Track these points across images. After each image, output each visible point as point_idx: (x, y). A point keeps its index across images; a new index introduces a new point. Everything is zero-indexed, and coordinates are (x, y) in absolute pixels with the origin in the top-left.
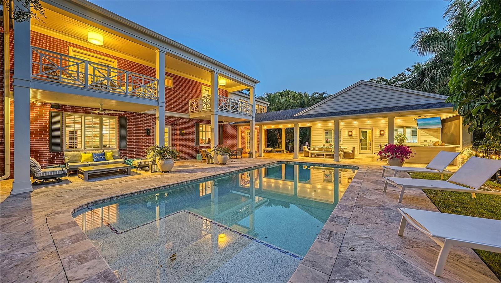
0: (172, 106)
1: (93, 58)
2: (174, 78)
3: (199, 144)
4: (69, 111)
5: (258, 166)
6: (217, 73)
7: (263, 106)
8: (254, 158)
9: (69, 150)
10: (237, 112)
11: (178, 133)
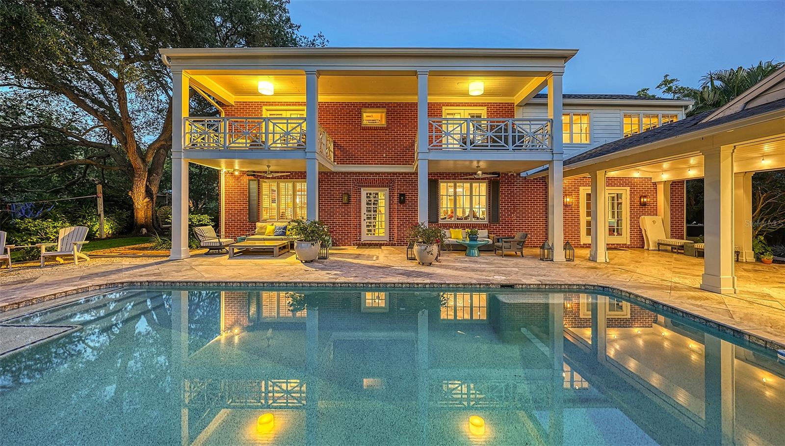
0: (383, 155)
1: (285, 111)
2: (387, 109)
3: (440, 220)
4: (264, 178)
5: (478, 286)
6: (423, 73)
7: (660, 116)
8: (557, 263)
9: (265, 221)
10: (494, 146)
11: (396, 200)
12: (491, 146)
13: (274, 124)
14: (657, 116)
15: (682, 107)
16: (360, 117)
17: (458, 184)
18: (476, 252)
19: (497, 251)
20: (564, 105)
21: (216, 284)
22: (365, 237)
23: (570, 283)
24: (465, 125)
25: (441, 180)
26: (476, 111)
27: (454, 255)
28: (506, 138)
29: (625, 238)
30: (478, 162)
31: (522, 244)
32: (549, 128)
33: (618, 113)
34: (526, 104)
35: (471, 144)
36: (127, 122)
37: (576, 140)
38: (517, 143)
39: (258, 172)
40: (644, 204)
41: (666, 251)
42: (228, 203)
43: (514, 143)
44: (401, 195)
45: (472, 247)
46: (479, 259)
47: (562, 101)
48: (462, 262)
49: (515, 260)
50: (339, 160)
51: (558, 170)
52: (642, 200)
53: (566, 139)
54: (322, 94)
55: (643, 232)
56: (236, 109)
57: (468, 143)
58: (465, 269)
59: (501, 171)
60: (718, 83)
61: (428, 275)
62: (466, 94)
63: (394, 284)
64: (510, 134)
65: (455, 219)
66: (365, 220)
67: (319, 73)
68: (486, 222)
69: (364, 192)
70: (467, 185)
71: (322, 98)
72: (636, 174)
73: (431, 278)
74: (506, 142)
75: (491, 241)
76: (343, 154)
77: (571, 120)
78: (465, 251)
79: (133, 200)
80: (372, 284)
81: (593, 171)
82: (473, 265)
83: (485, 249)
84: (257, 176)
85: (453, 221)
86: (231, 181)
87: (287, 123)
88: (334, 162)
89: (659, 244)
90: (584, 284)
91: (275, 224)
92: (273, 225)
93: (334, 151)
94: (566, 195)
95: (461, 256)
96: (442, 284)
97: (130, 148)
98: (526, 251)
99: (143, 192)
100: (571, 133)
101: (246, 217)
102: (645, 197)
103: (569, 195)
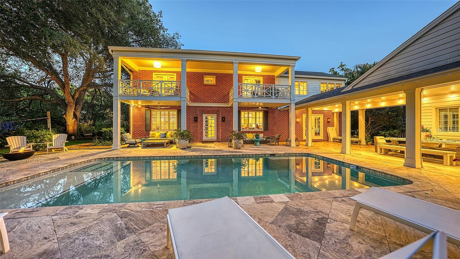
0: (214, 98)
1: (164, 75)
2: (216, 76)
3: (241, 129)
4: (153, 109)
5: (261, 155)
6: (236, 63)
7: (335, 84)
8: (292, 147)
9: (154, 131)
10: (267, 96)
11: (220, 120)
12: (265, 96)
13: (165, 84)
14: (334, 84)
15: (343, 80)
16: (203, 80)
17: (249, 113)
18: (258, 143)
19: (268, 143)
20: (295, 77)
21: (148, 158)
22: (205, 138)
23: (296, 153)
24: (254, 87)
25: (242, 111)
26: (258, 78)
27: (249, 145)
28: (272, 93)
29: (321, 137)
30: (259, 103)
31: (278, 140)
32: (289, 89)
33: (318, 82)
34: (280, 76)
35: (257, 95)
36: (67, 76)
37: (301, 93)
38: (276, 95)
39: (150, 106)
40: (329, 122)
41: (337, 142)
42: (134, 122)
43: (275, 95)
44: (223, 117)
45: (257, 141)
46: (260, 146)
47: (294, 76)
48: (253, 148)
49: (275, 146)
50: (193, 100)
51: (293, 107)
52: (328, 120)
53: (297, 93)
54: (188, 68)
55: (328, 134)
56: (139, 73)
57: (256, 94)
58: (255, 150)
59: (269, 107)
60: (359, 69)
61: (240, 152)
62: (254, 71)
63: (227, 155)
64: (273, 91)
65: (248, 129)
66: (204, 130)
67: (187, 60)
68: (262, 130)
69: (204, 116)
70: (254, 113)
71: (188, 70)
72: (325, 109)
73: (242, 153)
74: (272, 95)
75: (265, 139)
76: (194, 97)
77: (299, 84)
78: (254, 143)
79: (66, 120)
80: (218, 155)
81: (307, 108)
82: (258, 149)
83: (262, 142)
84: (149, 108)
85: (247, 130)
86: (136, 111)
87: (172, 84)
88: (190, 101)
89: (334, 139)
90: (301, 153)
91: (159, 132)
92: (158, 132)
93: (190, 96)
94: (297, 118)
95: (252, 145)
96: (247, 155)
97: (66, 91)
98: (280, 143)
99: (72, 115)
100: (299, 90)
101: (144, 129)
102: (329, 119)
103: (298, 118)
